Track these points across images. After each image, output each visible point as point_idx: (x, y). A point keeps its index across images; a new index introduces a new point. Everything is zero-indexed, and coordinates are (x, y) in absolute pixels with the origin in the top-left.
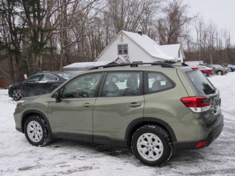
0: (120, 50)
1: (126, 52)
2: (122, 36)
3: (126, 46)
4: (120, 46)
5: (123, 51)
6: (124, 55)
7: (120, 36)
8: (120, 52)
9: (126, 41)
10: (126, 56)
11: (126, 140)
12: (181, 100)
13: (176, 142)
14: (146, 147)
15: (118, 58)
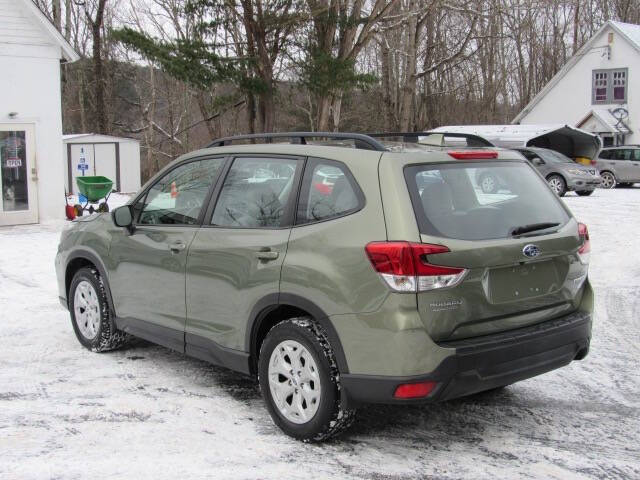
0: (601, 87)
1: (620, 94)
2: (611, 41)
3: (622, 73)
4: (600, 75)
5: (610, 94)
6: (614, 107)
7: (605, 40)
8: (600, 96)
9: (621, 58)
10: (617, 110)
11: (248, 355)
12: (367, 249)
13: (346, 375)
14: (287, 382)
15: (591, 116)
